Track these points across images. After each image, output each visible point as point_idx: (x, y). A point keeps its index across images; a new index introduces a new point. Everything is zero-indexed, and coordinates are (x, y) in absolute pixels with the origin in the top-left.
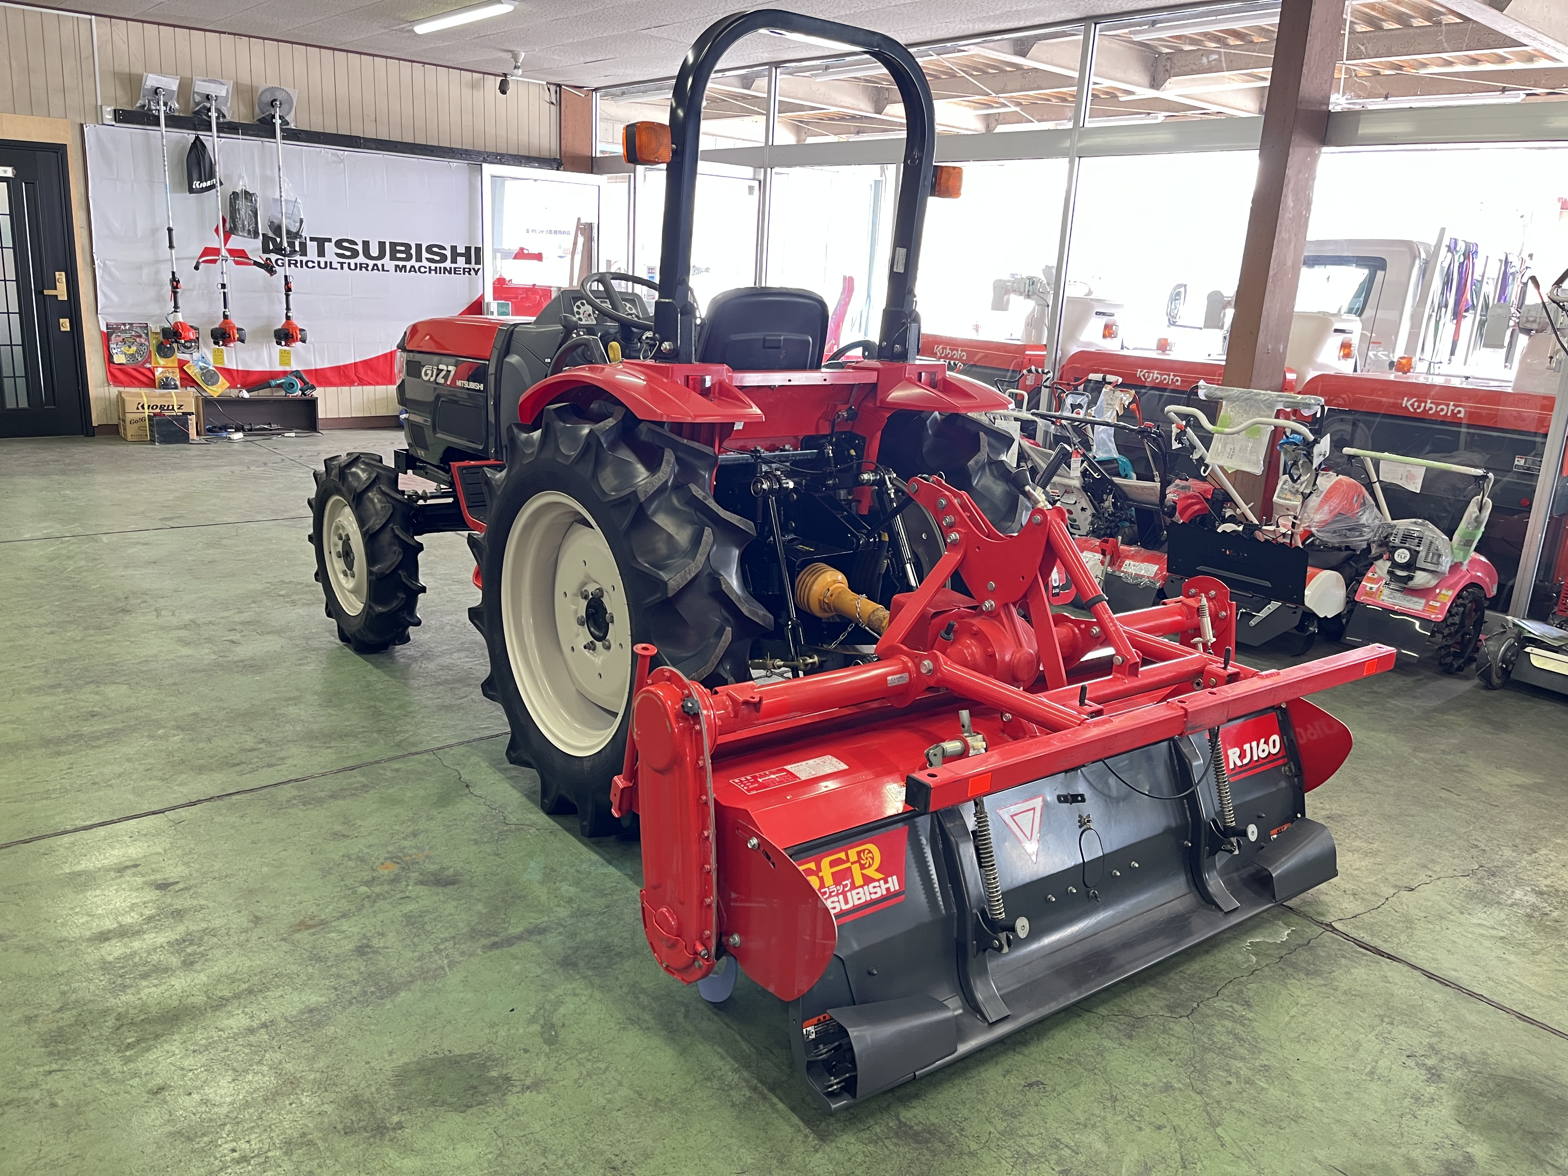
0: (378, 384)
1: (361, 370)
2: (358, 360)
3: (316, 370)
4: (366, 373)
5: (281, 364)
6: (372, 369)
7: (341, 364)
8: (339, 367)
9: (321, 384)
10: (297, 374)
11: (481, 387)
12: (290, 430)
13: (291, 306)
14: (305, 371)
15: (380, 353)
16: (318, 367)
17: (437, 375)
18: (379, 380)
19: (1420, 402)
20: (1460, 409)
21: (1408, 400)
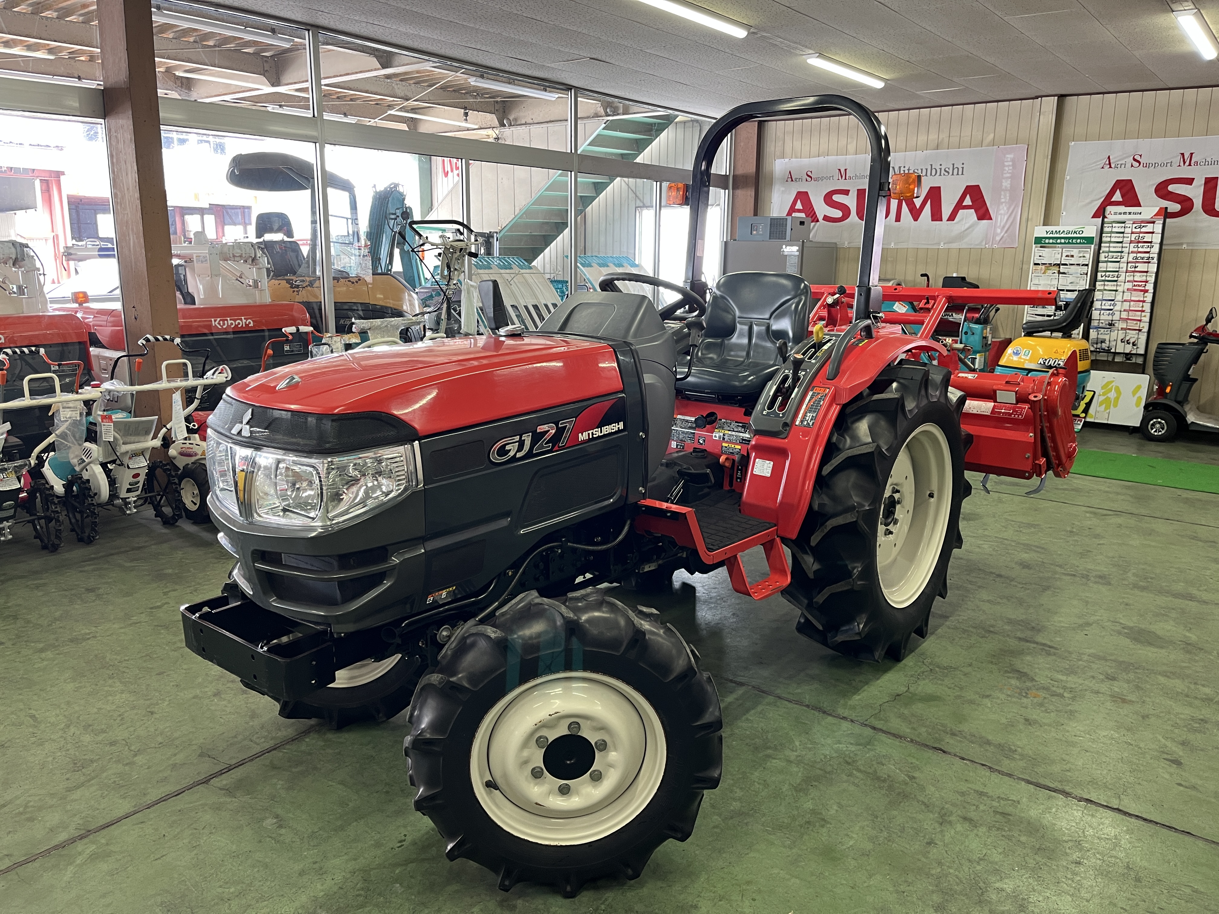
17: (534, 444)
19: (224, 321)
20: (249, 320)
21: (215, 321)
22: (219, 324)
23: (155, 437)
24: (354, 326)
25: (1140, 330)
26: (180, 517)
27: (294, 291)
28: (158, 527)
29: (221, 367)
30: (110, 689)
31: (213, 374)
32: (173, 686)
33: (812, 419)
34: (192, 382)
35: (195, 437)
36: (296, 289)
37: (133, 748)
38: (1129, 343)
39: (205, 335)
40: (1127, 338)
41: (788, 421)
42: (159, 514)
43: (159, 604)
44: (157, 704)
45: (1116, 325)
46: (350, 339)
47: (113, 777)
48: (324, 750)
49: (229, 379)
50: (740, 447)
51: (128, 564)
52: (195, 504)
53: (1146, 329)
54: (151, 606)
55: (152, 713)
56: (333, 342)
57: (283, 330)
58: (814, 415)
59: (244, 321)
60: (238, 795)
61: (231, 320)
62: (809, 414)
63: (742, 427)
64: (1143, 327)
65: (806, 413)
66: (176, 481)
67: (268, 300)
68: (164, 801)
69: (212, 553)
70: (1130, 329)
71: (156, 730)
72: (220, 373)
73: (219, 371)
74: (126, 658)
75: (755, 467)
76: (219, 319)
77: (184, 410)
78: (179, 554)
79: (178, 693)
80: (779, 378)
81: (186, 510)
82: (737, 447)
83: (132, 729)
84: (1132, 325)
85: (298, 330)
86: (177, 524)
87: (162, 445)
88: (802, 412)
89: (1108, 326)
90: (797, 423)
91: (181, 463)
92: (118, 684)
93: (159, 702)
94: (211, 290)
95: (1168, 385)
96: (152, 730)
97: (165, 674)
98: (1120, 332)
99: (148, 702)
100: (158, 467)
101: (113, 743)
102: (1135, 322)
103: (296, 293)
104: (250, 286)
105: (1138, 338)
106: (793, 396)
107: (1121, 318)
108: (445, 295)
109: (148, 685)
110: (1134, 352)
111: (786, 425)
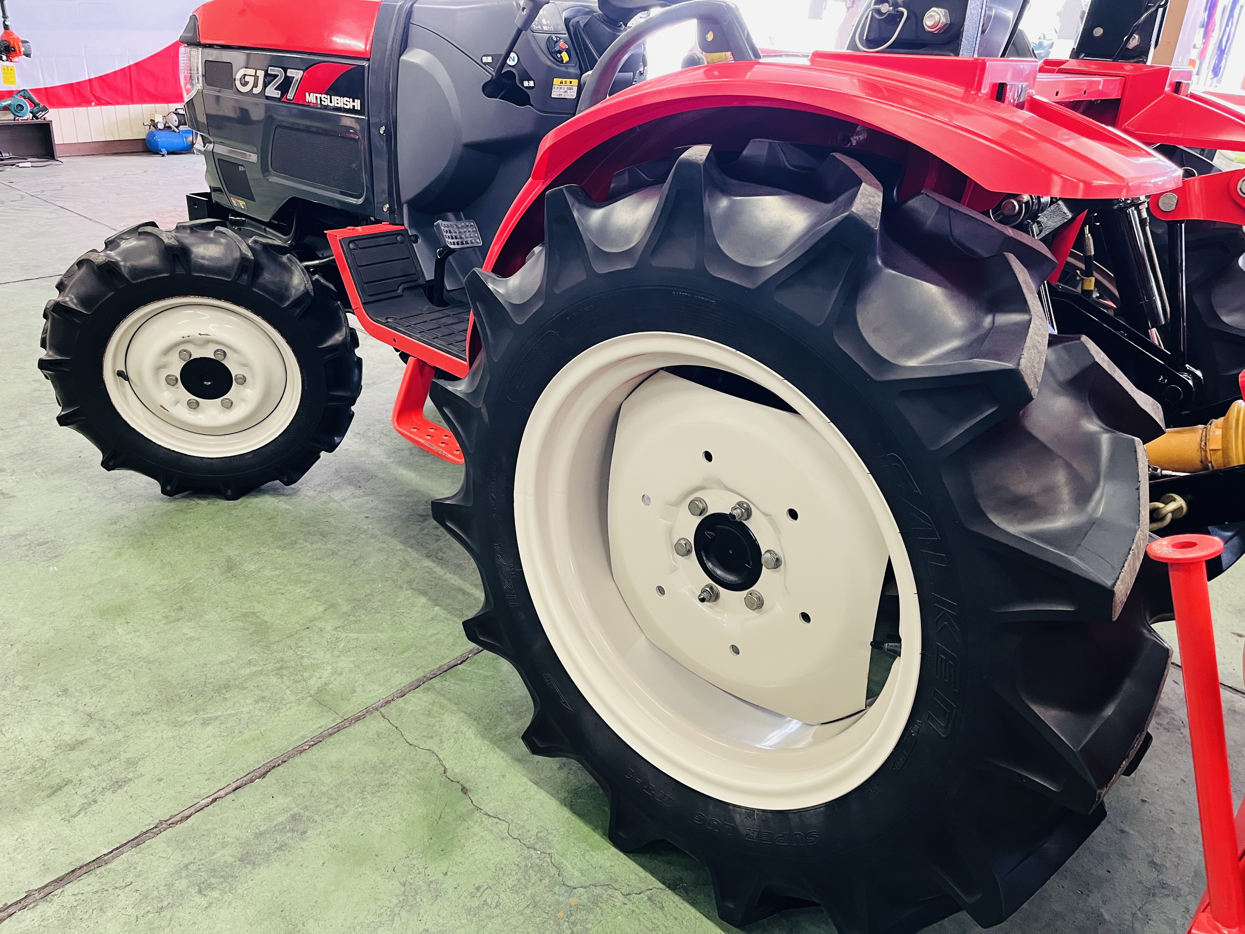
0: (118, 103)
1: (96, 87)
2: (92, 77)
3: (46, 89)
4: (103, 90)
5: (6, 82)
6: (109, 86)
7: (74, 81)
8: (71, 85)
9: (53, 105)
10: (23, 94)
11: (357, 104)
12: (24, 158)
13: (8, 13)
14: (32, 90)
15: (117, 69)
16: (48, 86)
17: (265, 85)
18: (120, 100)
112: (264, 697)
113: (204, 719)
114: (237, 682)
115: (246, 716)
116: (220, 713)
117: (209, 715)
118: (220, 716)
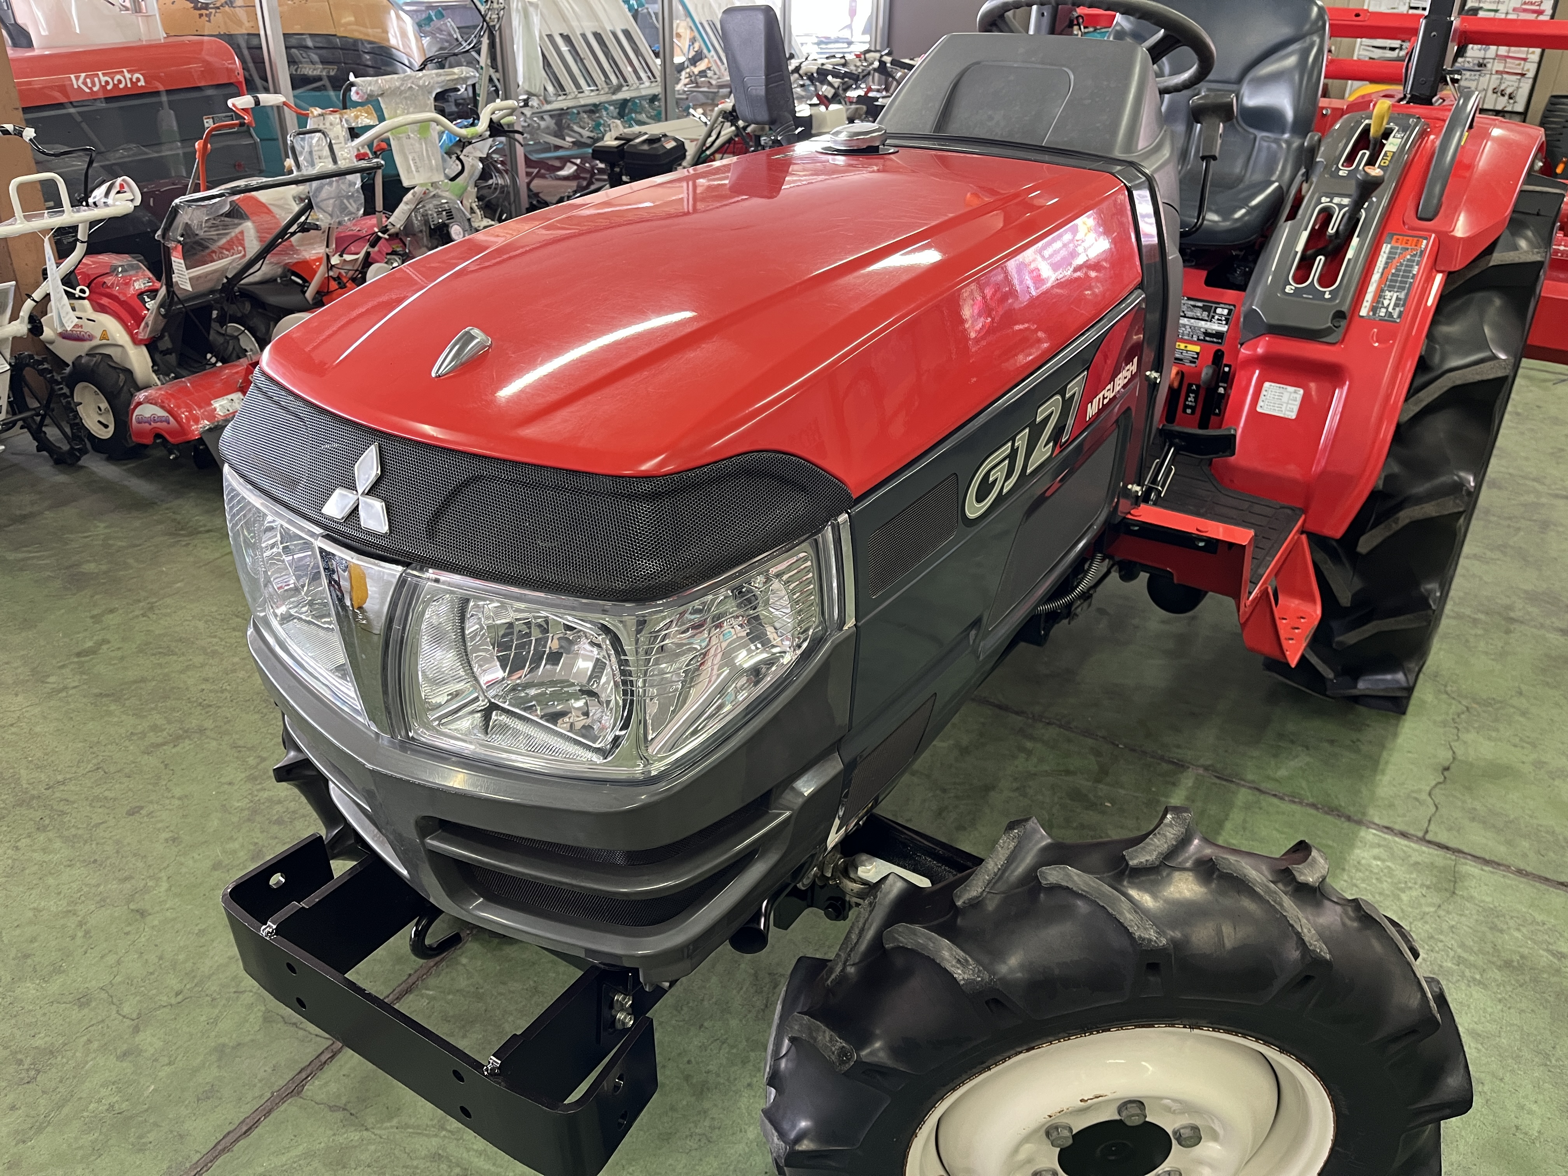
11: (1135, 364)
19: (91, 77)
20: (137, 75)
21: (77, 78)
22: (85, 83)
23: (14, 317)
24: (354, 89)
25: (1523, 75)
26: (84, 451)
27: (201, 15)
28: (45, 469)
29: (119, 180)
30: (47, 858)
31: (107, 194)
32: (167, 840)
33: (1396, 305)
34: (69, 216)
35: (82, 305)
36: (204, 12)
37: (126, 1009)
38: (1503, 95)
39: (61, 106)
40: (1502, 88)
41: (1345, 308)
42: (44, 445)
43: (90, 644)
44: (146, 890)
45: (1489, 66)
46: (357, 117)
47: (104, 1092)
48: (504, 983)
49: (138, 202)
50: (1197, 349)
51: (11, 556)
52: (106, 426)
53: (1531, 74)
54: (77, 650)
55: (142, 913)
56: (328, 124)
57: (230, 103)
58: (1402, 295)
59: (128, 76)
60: (370, 1121)
61: (104, 74)
62: (1388, 294)
63: (1204, 308)
64: (1528, 70)
65: (1382, 291)
66: (66, 390)
67: (160, 35)
68: (223, 1151)
69: (160, 522)
70: (1508, 73)
71: (161, 958)
72: (118, 192)
73: (117, 188)
74: (60, 778)
75: (1262, 397)
76: (83, 75)
77: (58, 265)
78: (101, 528)
79: (182, 860)
80: (1309, 216)
81: (91, 437)
82: (1191, 347)
83: (111, 959)
84: (1512, 66)
85: (257, 102)
86: (81, 463)
87: (30, 330)
88: (1372, 289)
89: (1477, 68)
90: (1364, 312)
91: (68, 352)
92: (58, 844)
93: (150, 884)
94: (59, 17)
95: (1561, 161)
96: (153, 958)
97: (143, 812)
98: (1494, 77)
99: (128, 885)
100: (28, 365)
101: (83, 1000)
102: (1517, 62)
103: (205, 18)
104: (127, 9)
105: (1518, 88)
106: (1350, 254)
107: (1497, 55)
108: (484, 20)
109: (118, 842)
110: (1509, 109)
111: (1340, 315)
112: (1491, 928)
113: (1559, 960)
114: (1495, 959)
115: (1524, 930)
116: (1541, 952)
117: (1551, 958)
118: (1544, 950)
